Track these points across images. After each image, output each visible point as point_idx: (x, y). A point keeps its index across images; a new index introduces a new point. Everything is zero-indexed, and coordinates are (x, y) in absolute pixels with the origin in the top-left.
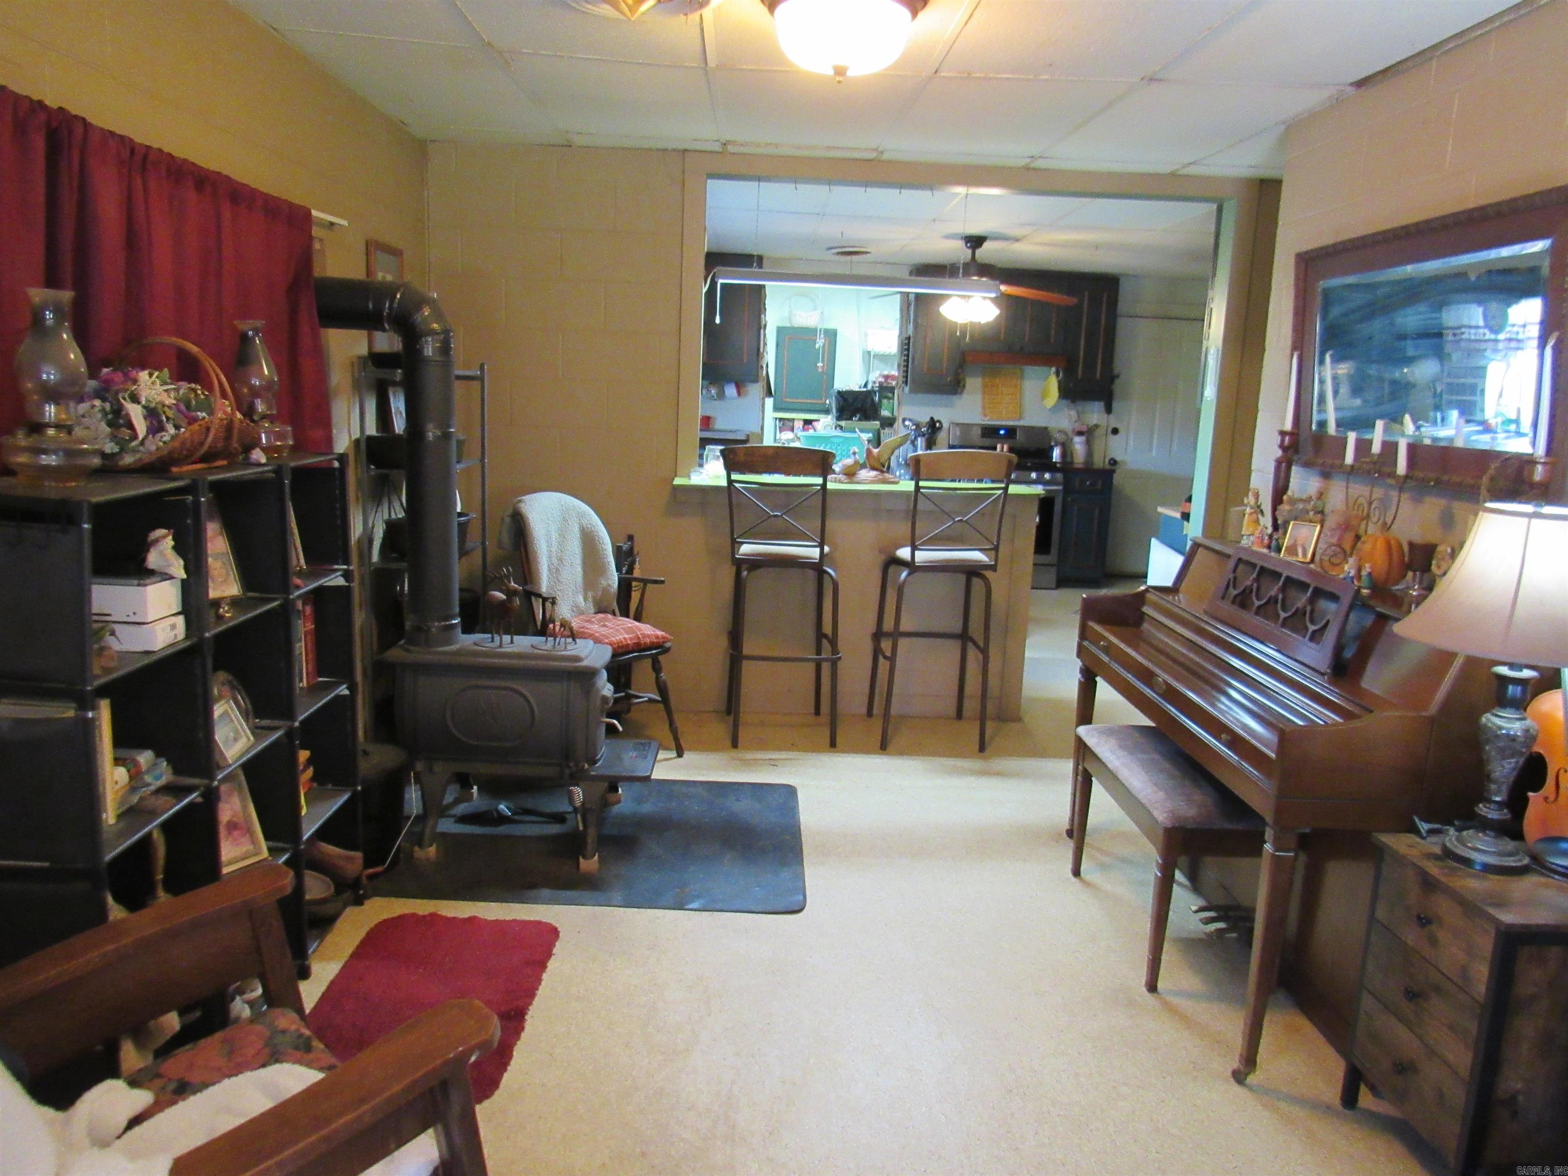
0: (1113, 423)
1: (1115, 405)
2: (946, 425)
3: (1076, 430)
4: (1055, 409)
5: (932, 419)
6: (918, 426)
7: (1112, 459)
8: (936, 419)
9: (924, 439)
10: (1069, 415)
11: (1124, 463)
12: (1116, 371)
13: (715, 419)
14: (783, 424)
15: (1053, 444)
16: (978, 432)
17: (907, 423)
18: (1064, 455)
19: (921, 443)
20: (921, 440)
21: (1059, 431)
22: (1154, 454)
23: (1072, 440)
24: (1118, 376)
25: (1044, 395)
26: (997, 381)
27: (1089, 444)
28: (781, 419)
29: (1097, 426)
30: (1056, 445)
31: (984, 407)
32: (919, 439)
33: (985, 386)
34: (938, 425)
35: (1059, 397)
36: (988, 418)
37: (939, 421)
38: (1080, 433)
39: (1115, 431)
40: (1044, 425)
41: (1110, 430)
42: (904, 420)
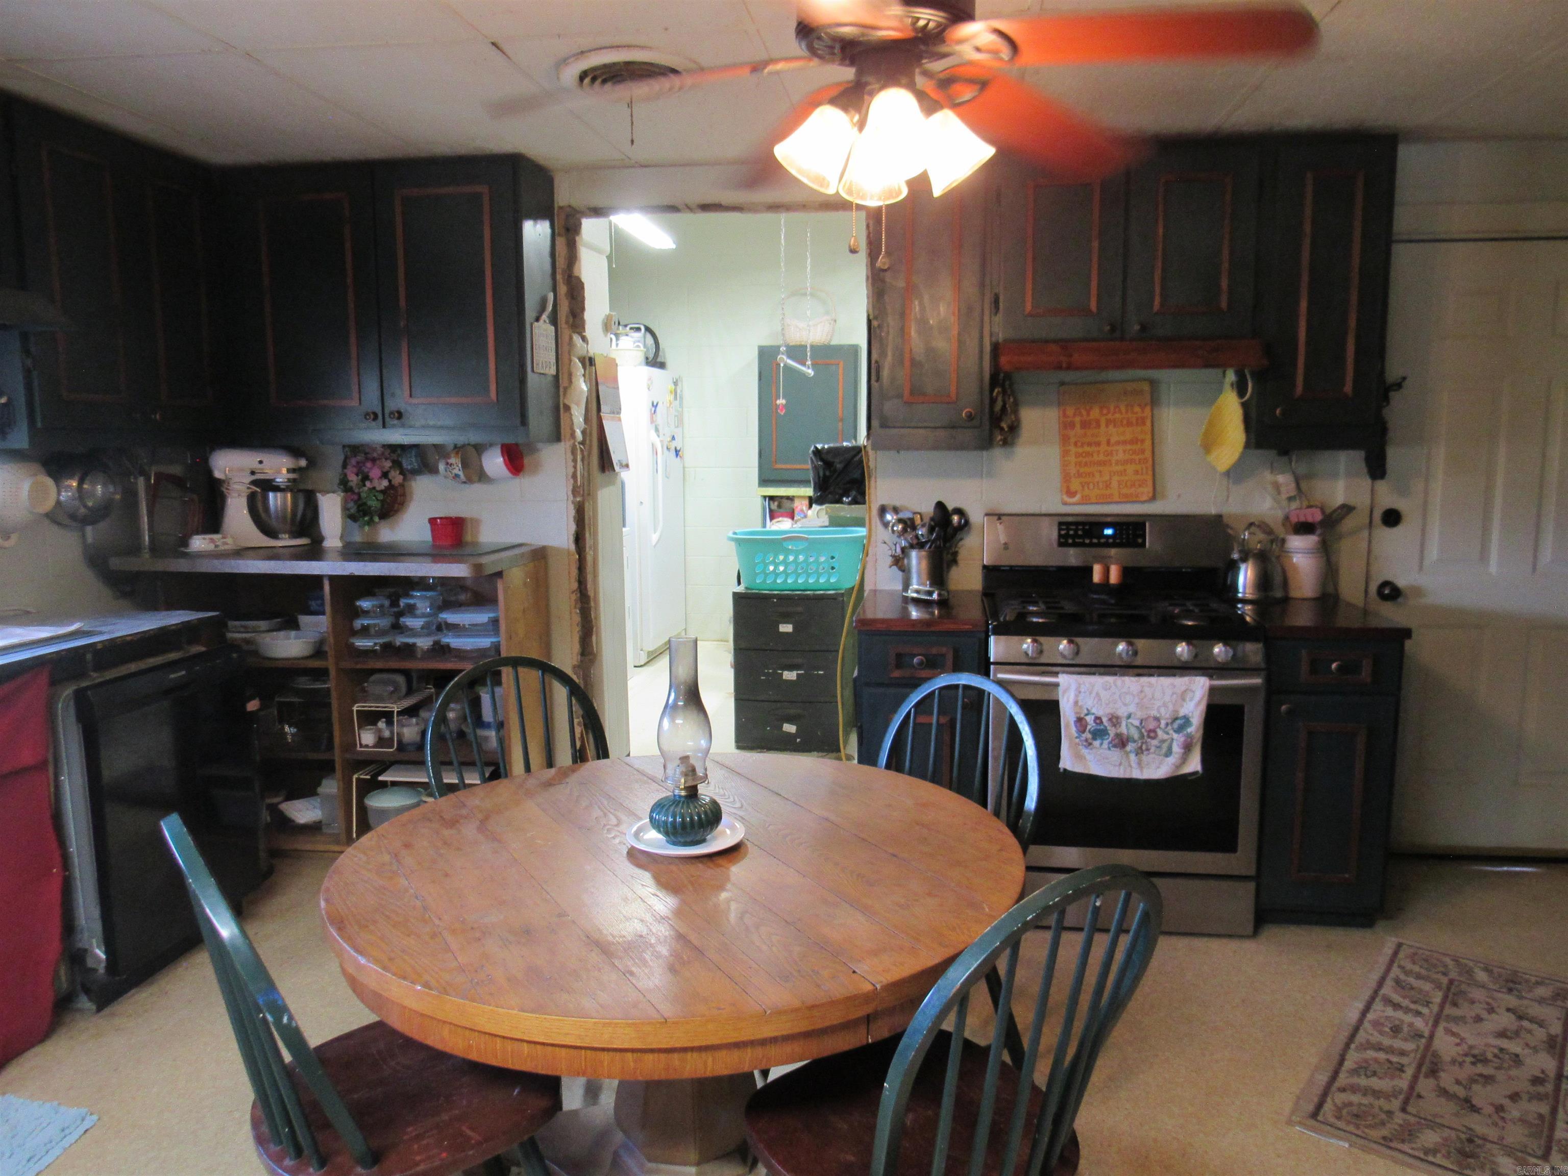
0: (1387, 496)
1: (1394, 456)
2: (976, 516)
3: (1294, 520)
4: (1236, 473)
5: (940, 506)
6: (909, 525)
7: (1386, 584)
8: (950, 506)
9: (923, 553)
10: (1277, 486)
11: (1418, 591)
12: (1393, 371)
13: (476, 522)
15: (1235, 556)
16: (1051, 533)
17: (889, 517)
18: (1264, 582)
19: (919, 564)
20: (919, 559)
21: (1252, 524)
22: (1493, 568)
23: (1283, 541)
24: (1399, 386)
25: (1208, 444)
26: (1095, 413)
27: (1326, 550)
28: (772, 498)
29: (1347, 509)
30: (1244, 560)
31: (1066, 478)
32: (914, 554)
33: (1067, 425)
34: (955, 518)
35: (1247, 446)
36: (1077, 498)
37: (959, 512)
38: (1304, 528)
39: (1392, 518)
40: (1213, 511)
41: (1378, 515)
42: (883, 510)
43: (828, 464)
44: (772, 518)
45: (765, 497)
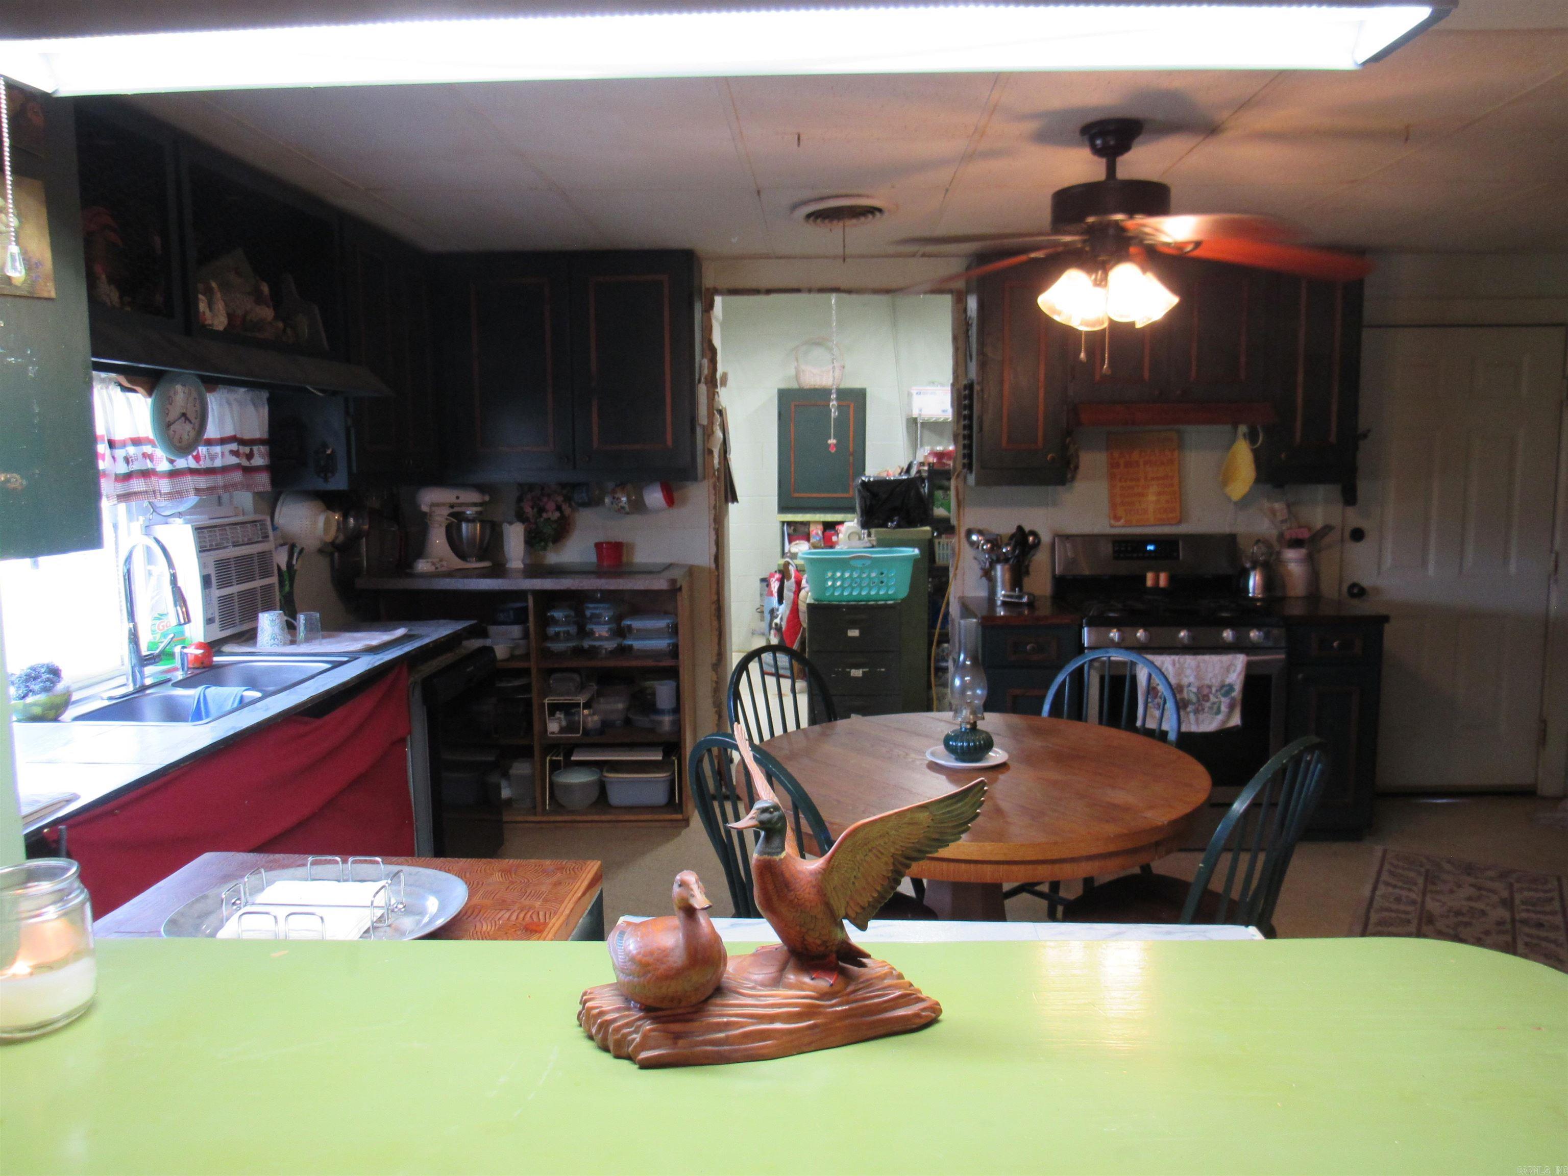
0: (1354, 518)
1: (1363, 487)
2: (1046, 538)
3: (1287, 537)
4: (1244, 503)
5: (1020, 528)
6: (995, 542)
7: (1354, 585)
8: (1027, 529)
9: (1007, 566)
10: (1273, 512)
11: (1377, 590)
12: (1362, 425)
13: (631, 547)
14: (795, 530)
15: (1248, 565)
16: (1107, 549)
17: (974, 538)
18: (1269, 584)
19: (1003, 575)
20: (1003, 570)
21: (1258, 541)
22: (1431, 571)
23: (1279, 553)
24: (1365, 436)
25: (1225, 477)
26: (1135, 456)
27: (1311, 560)
28: (789, 524)
29: (1327, 529)
30: (1254, 568)
31: (1113, 506)
32: (999, 568)
33: (1113, 465)
34: (1031, 539)
35: (1258, 480)
36: (1122, 522)
37: (1033, 533)
38: (1296, 543)
39: (1358, 535)
40: (1226, 529)
41: (1347, 534)
42: (969, 533)
43: (874, 495)
44: (790, 542)
45: (783, 523)
